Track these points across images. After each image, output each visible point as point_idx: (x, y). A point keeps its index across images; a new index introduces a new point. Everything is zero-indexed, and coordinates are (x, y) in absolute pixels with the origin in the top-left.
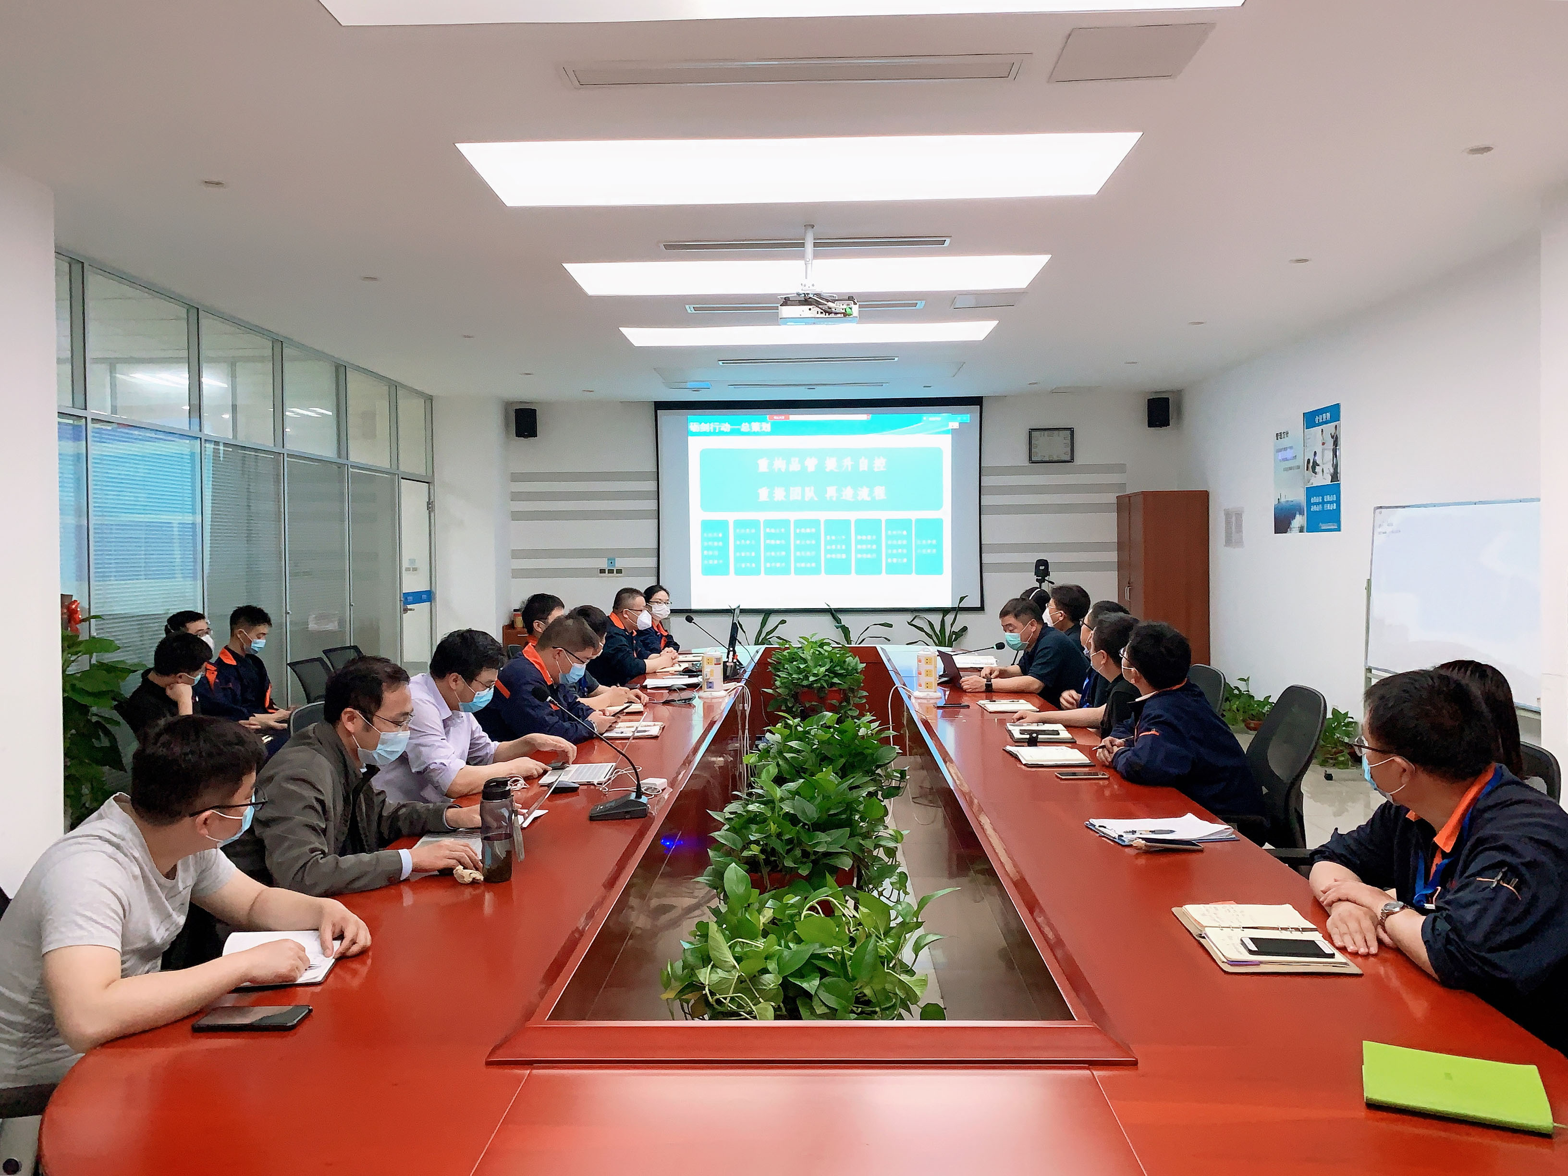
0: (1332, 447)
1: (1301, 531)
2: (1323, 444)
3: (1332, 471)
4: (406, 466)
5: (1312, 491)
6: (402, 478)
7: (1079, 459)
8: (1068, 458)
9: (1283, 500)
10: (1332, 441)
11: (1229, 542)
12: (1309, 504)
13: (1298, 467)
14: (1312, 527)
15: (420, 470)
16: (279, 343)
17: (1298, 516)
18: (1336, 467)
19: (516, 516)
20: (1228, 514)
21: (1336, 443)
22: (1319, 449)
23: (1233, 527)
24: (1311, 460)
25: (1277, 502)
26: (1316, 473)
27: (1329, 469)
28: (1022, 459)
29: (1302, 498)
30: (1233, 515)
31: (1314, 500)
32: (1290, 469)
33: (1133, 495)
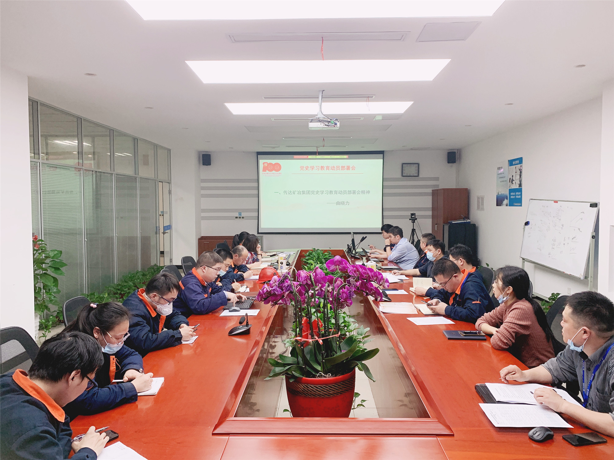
0: (519, 174)
1: (507, 206)
2: (516, 172)
4: (160, 177)
5: (511, 191)
6: (159, 182)
7: (421, 176)
8: (417, 175)
9: (500, 193)
10: (519, 171)
11: (478, 208)
12: (510, 195)
13: (506, 181)
14: (511, 204)
15: (166, 178)
17: (505, 200)
18: (521, 181)
19: (203, 196)
20: (478, 198)
21: (521, 172)
22: (514, 174)
23: (480, 203)
24: (511, 179)
25: (497, 194)
26: (513, 184)
27: (518, 182)
28: (399, 175)
29: (507, 193)
30: (481, 198)
31: (512, 194)
32: (503, 181)
33: (439, 190)
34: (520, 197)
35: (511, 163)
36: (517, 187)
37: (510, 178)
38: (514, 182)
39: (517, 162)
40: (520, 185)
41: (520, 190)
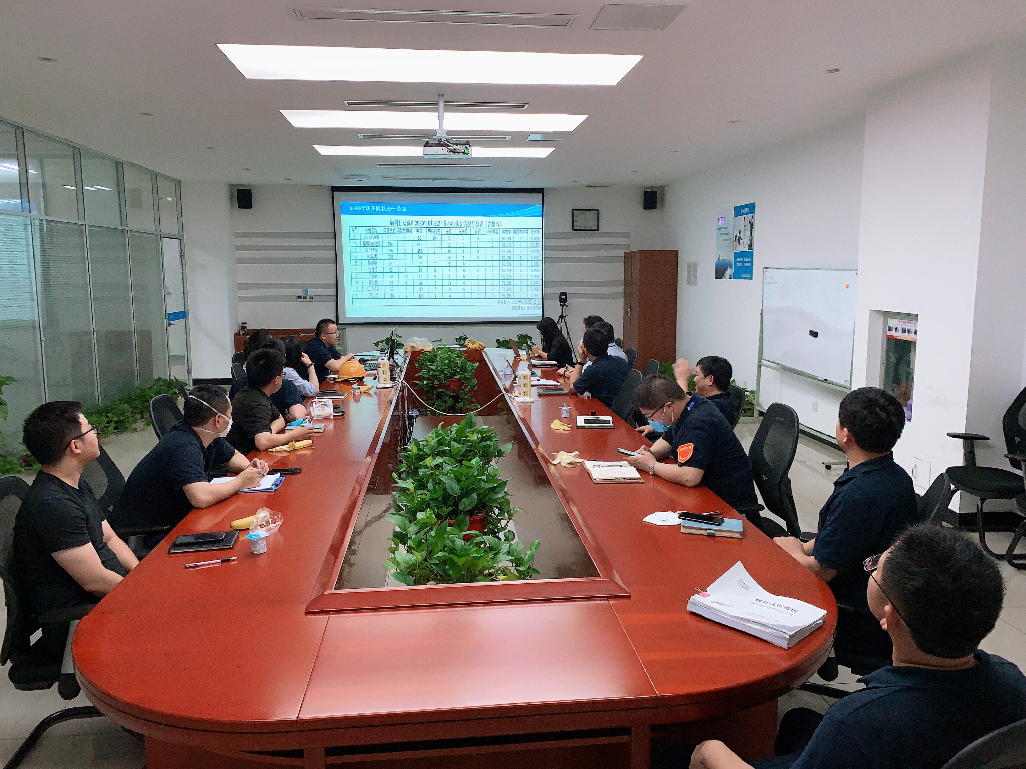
0: (749, 229)
1: (730, 278)
2: (745, 226)
3: (749, 243)
4: (165, 230)
5: (737, 255)
6: (163, 237)
7: (602, 230)
8: (596, 228)
9: (721, 259)
10: (750, 225)
11: (689, 282)
12: (736, 262)
13: (730, 239)
14: (737, 276)
15: (174, 231)
17: (729, 269)
18: (751, 241)
19: (240, 261)
20: (689, 266)
21: (752, 227)
22: (742, 229)
23: (692, 274)
24: (738, 236)
25: (717, 260)
26: (740, 244)
27: (747, 242)
28: (568, 229)
29: (731, 258)
30: (692, 266)
31: (738, 260)
32: (726, 240)
33: (634, 252)
34: (750, 265)
35: (738, 211)
36: (746, 249)
37: (736, 236)
38: (741, 241)
39: (746, 211)
40: (751, 246)
41: (749, 254)
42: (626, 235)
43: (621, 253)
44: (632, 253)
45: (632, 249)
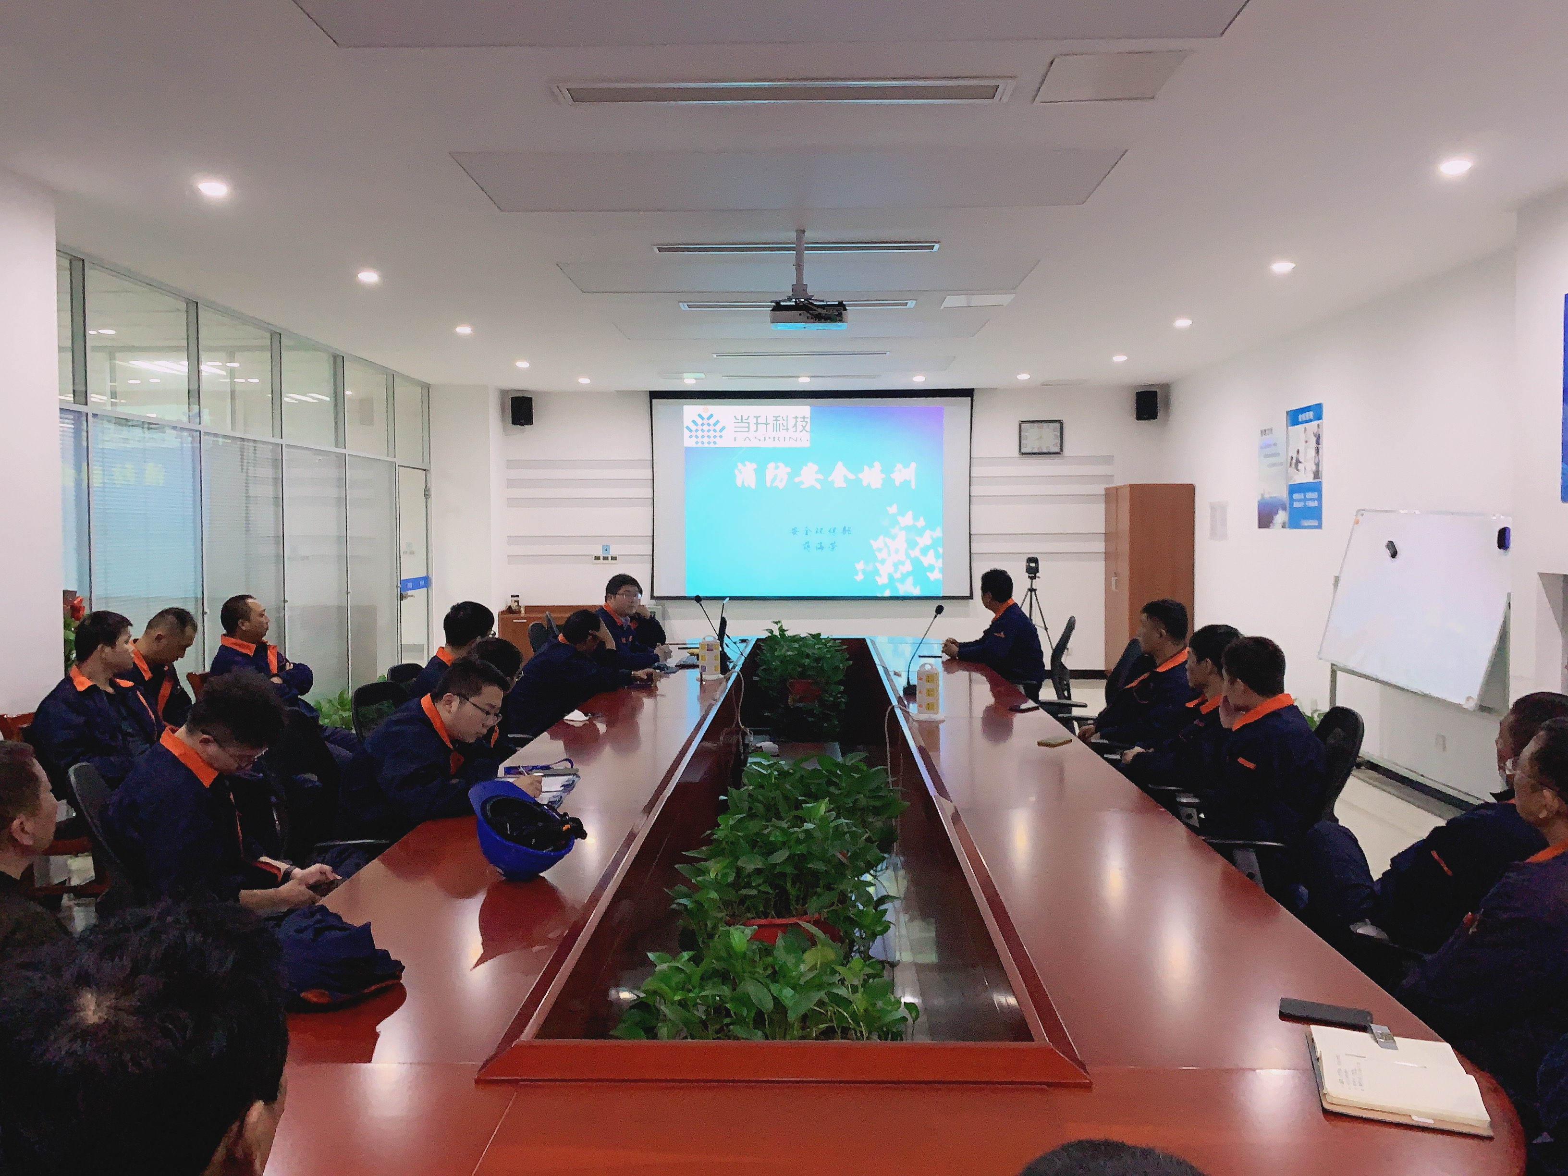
1: (1284, 527)
3: (1314, 468)
4: (402, 455)
5: (1294, 489)
6: (399, 465)
8: (1057, 449)
10: (1314, 439)
11: (1213, 534)
13: (1281, 464)
14: (1294, 523)
15: (417, 458)
16: (276, 336)
18: (1317, 465)
19: (512, 503)
20: (1213, 508)
23: (1218, 521)
24: (1294, 458)
25: (1260, 498)
26: (1298, 470)
27: (1312, 467)
28: (1013, 451)
29: (1284, 494)
30: (1219, 509)
31: (1296, 496)
32: (1274, 465)
33: (1121, 487)
34: (1317, 505)
35: (1294, 417)
36: (1310, 479)
37: (1292, 458)
38: (1300, 466)
39: (1307, 416)
40: (1317, 474)
41: (1315, 487)
42: (1108, 460)
43: (1100, 489)
44: (1117, 489)
45: (1118, 482)
